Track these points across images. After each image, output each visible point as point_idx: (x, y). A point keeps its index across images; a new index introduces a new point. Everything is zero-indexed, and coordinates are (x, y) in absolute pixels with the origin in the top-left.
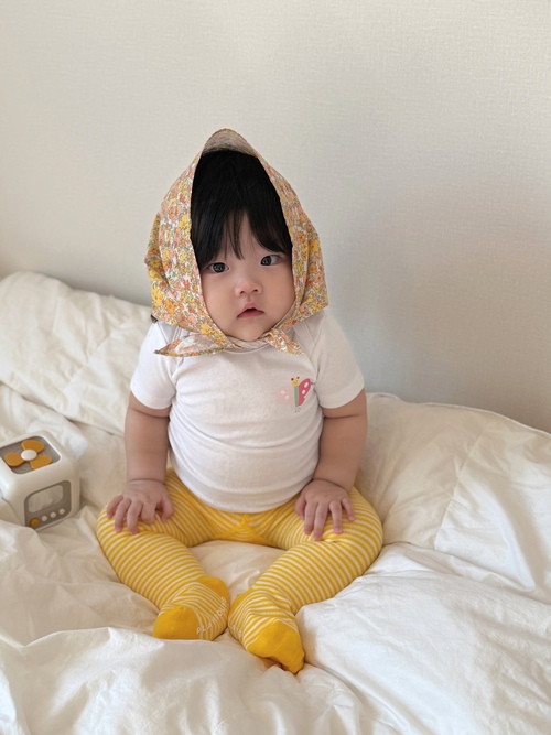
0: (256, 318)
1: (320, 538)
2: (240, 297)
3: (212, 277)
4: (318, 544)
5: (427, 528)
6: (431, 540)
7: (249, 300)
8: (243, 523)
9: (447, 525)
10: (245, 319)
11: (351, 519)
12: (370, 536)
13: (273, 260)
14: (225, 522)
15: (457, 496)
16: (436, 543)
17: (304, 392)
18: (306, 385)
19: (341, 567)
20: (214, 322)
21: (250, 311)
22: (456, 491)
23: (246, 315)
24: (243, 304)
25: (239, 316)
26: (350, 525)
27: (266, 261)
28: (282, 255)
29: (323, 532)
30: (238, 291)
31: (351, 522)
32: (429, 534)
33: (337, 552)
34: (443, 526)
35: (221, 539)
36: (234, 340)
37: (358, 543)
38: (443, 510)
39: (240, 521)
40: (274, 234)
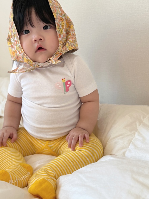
0: (43, 52)
1: (74, 149)
2: (35, 43)
3: (24, 36)
4: (73, 151)
5: (123, 148)
6: (124, 154)
7: (38, 43)
8: (46, 145)
9: (131, 147)
10: (39, 52)
11: (87, 141)
12: (96, 149)
13: (49, 27)
14: (39, 145)
15: (137, 136)
16: (126, 155)
17: (68, 86)
18: (69, 83)
19: (81, 161)
20: (27, 55)
21: (40, 48)
22: (136, 134)
23: (39, 51)
24: (36, 45)
25: (36, 52)
26: (87, 144)
27: (45, 28)
28: (52, 25)
29: (75, 147)
30: (33, 40)
31: (87, 143)
32: (123, 150)
33: (80, 154)
34: (130, 148)
35: (38, 153)
36: (37, 63)
37: (90, 151)
38: (130, 141)
39: (45, 144)
40: (47, 17)
